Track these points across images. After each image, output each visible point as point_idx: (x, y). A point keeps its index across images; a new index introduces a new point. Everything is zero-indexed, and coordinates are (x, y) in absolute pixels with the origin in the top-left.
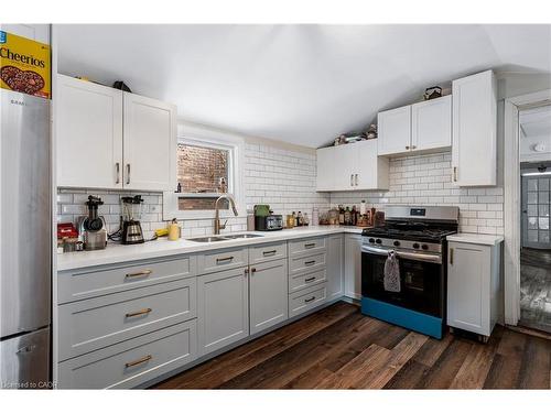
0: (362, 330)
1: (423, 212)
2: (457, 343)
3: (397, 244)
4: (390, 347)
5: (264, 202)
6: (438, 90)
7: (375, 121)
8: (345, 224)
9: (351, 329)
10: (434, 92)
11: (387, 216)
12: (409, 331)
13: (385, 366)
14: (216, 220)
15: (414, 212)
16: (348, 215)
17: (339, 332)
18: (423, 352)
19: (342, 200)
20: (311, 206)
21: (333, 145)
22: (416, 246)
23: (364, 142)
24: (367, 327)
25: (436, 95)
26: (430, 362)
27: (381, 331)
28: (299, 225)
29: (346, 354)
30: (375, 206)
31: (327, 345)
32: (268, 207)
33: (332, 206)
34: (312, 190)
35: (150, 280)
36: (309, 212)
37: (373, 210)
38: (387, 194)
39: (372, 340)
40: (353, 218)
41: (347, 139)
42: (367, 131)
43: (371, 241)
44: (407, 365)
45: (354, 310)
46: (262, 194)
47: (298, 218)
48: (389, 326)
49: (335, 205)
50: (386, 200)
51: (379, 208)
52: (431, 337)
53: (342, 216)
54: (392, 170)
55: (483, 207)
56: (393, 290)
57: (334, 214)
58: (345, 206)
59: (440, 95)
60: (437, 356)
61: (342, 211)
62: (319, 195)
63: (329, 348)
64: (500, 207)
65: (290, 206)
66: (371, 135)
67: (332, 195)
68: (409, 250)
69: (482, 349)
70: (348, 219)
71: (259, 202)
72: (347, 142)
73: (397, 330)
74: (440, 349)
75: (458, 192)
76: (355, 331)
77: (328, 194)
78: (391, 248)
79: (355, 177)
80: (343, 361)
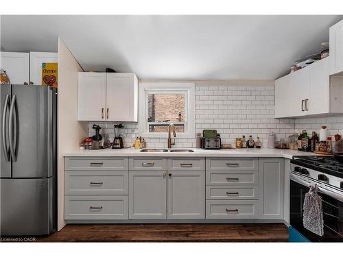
5: (212, 127)
8: (302, 149)
14: (170, 140)
16: (304, 141)
21: (289, 74)
23: (317, 63)
28: (249, 146)
35: (102, 168)
37: (338, 136)
41: (299, 65)
46: (212, 121)
47: (248, 142)
53: (300, 142)
65: (239, 131)
67: (297, 121)
71: (207, 127)
72: (300, 68)
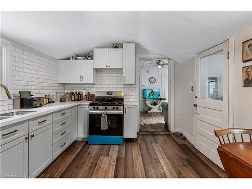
0: (93, 152)
1: (111, 94)
2: (127, 144)
3: (106, 108)
4: (108, 155)
5: (27, 89)
6: (117, 45)
7: (92, 52)
8: (75, 100)
9: (87, 154)
10: (116, 46)
11: (96, 96)
12: (111, 145)
13: (110, 165)
15: (108, 94)
16: (76, 96)
17: (82, 157)
18: (119, 152)
19: (72, 88)
20: (55, 91)
21: (69, 59)
22: (114, 108)
23: (86, 60)
24: (93, 150)
25: (116, 47)
26: (124, 155)
27: (100, 149)
28: (49, 102)
29: (91, 167)
30: (90, 91)
31: (79, 167)
32: (29, 92)
33: (66, 91)
34: (56, 82)
36: (55, 94)
37: (89, 93)
38: (96, 86)
39: (99, 155)
40: (79, 97)
41: (78, 58)
42: (88, 56)
43: (94, 108)
44: (117, 160)
45: (84, 143)
47: (48, 99)
48: (102, 146)
49: (68, 91)
50: (95, 89)
51: (92, 92)
52: (119, 145)
53: (73, 97)
54: (98, 75)
55: (130, 91)
56: (105, 129)
57: (68, 96)
58: (74, 91)
59: (118, 48)
60: (124, 151)
61: (73, 94)
62: (59, 85)
63: (82, 168)
64: (135, 91)
65: (44, 92)
66: (90, 58)
67: (66, 86)
68: (111, 110)
69: (135, 143)
70: (76, 98)
73: (106, 146)
74: (124, 148)
75: (122, 86)
76: (90, 153)
77: (64, 85)
78: (104, 110)
79: (82, 77)
80: (92, 171)
